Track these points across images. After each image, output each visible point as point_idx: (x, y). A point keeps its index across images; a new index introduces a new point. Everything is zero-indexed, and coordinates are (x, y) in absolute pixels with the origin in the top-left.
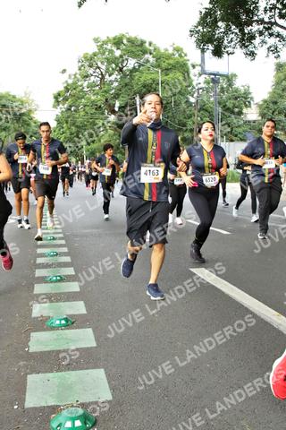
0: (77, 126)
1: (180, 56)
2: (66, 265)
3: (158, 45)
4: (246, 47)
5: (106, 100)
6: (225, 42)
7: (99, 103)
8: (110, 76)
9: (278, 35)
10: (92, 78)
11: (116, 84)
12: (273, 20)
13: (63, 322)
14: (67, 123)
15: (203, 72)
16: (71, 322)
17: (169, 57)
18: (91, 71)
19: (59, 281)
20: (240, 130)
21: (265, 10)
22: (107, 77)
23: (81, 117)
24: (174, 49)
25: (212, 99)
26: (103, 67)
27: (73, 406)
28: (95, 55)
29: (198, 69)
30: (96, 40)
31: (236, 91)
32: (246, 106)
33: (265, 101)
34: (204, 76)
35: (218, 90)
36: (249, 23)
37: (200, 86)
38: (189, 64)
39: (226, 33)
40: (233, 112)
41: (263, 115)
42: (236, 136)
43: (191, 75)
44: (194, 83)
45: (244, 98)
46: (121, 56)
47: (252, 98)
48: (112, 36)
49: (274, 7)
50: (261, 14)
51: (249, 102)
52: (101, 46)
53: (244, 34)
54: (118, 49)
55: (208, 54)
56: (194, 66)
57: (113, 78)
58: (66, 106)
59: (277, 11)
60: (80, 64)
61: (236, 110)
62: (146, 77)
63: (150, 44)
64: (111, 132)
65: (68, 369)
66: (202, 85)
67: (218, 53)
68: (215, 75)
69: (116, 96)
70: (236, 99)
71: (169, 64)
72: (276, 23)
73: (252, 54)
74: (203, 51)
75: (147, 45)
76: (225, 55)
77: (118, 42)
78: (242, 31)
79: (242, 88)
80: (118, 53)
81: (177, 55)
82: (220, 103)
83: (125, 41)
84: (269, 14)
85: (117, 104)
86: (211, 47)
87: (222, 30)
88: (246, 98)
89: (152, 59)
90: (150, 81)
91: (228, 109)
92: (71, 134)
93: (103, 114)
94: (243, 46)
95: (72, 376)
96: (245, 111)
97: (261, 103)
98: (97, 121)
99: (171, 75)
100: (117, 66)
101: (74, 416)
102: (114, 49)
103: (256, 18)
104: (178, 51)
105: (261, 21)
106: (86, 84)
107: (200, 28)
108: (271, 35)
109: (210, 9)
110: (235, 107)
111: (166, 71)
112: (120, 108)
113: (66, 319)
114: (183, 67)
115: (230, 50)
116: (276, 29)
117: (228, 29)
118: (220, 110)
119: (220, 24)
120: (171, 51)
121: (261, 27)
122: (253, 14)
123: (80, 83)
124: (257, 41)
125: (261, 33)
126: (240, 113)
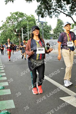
0: (6, 36)
1: (33, 17)
2: (3, 73)
3: (27, 15)
4: (50, 15)
5: (14, 29)
6: (44, 14)
7: (12, 30)
8: (15, 22)
9: (58, 12)
10: (10, 23)
11: (16, 25)
12: (56, 8)
13: (2, 88)
14: (3, 35)
15: (39, 21)
16: (4, 88)
17: (30, 18)
18: (9, 21)
19: (1, 77)
20: (49, 36)
21: (54, 6)
22: (14, 23)
23: (7, 33)
24: (31, 16)
25: (41, 28)
26: (13, 20)
27: (4, 110)
28: (10, 17)
29: (38, 21)
30: (11, 13)
31: (48, 26)
32: (50, 30)
33: (55, 29)
34: (39, 23)
35: (43, 26)
36: (50, 9)
37: (38, 25)
38: (35, 19)
39: (44, 11)
40: (47, 32)
41: (54, 33)
42: (48, 38)
43: (36, 22)
44: (37, 24)
45: (49, 28)
46: (17, 17)
47: (52, 28)
48: (15, 12)
49: (56, 5)
50: (53, 7)
51: (51, 29)
52: (12, 15)
53: (49, 12)
54: (17, 15)
55: (40, 17)
56: (36, 20)
57: (15, 23)
58: (3, 30)
59: (57, 6)
60: (7, 19)
61: (48, 31)
62: (24, 23)
63: (25, 14)
64: (15, 37)
65: (3, 100)
66: (39, 25)
67: (42, 17)
68: (42, 22)
69: (16, 28)
70: (47, 28)
71: (30, 19)
72: (57, 9)
73: (51, 17)
74: (39, 16)
75: (24, 14)
76: (44, 17)
77: (16, 14)
78: (48, 11)
79: (49, 26)
80: (17, 16)
81: (32, 17)
82: (43, 29)
83: (18, 13)
84: (55, 7)
85: (17, 30)
86: (41, 15)
87: (43, 11)
88: (50, 28)
89: (25, 18)
90: (25, 24)
91: (46, 31)
92: (5, 38)
93: (13, 32)
94: (49, 15)
95: (4, 102)
96: (50, 31)
97: (54, 29)
98: (11, 34)
99: (31, 22)
100: (16, 20)
101: (4, 113)
102: (16, 15)
103: (52, 8)
104: (32, 16)
105: (53, 9)
106: (8, 25)
107: (38, 10)
108: (56, 12)
109: (40, 5)
110: (47, 30)
111: (29, 21)
112: (17, 31)
113: (3, 87)
114: (34, 20)
115: (46, 16)
116: (57, 11)
117: (45, 10)
118: (43, 31)
119: (43, 9)
120: (30, 16)
121: (53, 10)
122: (51, 7)
123: (6, 24)
124: (52, 14)
125: (53, 12)
126: (49, 32)
